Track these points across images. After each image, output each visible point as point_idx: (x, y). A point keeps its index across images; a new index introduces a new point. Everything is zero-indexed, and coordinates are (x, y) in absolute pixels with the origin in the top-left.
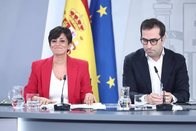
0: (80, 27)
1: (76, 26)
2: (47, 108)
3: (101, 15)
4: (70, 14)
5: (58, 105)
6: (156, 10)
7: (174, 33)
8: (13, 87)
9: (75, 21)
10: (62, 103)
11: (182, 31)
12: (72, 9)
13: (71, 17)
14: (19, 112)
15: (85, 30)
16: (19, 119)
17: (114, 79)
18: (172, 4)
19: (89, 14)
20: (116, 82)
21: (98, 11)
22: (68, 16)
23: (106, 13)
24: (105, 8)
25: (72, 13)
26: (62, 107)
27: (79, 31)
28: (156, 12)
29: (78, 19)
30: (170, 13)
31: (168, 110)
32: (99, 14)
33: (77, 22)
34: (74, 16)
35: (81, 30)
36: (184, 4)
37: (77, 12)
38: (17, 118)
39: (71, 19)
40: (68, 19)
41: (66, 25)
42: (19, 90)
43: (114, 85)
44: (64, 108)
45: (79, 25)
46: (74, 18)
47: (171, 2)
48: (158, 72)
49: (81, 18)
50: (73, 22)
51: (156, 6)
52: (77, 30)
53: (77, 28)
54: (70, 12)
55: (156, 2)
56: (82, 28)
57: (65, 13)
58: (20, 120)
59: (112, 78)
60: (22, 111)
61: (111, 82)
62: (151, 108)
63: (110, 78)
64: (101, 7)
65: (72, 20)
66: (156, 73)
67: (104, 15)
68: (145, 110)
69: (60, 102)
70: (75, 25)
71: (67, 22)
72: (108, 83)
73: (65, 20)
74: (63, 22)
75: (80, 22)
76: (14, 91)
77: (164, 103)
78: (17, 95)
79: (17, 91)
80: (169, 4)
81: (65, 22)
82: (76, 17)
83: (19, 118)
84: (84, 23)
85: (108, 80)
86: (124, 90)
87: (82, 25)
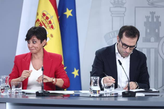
0: (50, 26)
1: (48, 25)
3: (68, 16)
4: (42, 16)
5: (40, 92)
6: (112, 12)
8: (1, 76)
9: (46, 21)
10: (43, 90)
12: (43, 11)
13: (43, 18)
14: (6, 97)
15: (55, 29)
16: (7, 104)
17: (78, 70)
18: (125, 8)
19: (58, 15)
21: (65, 13)
23: (71, 15)
24: (71, 11)
25: (44, 15)
27: (50, 30)
28: (112, 14)
29: (49, 20)
30: (124, 15)
31: (132, 97)
32: (66, 15)
33: (48, 22)
34: (45, 17)
35: (51, 28)
36: (136, 7)
38: (6, 103)
39: (42, 20)
40: (40, 20)
41: (38, 24)
42: (6, 79)
43: (78, 75)
45: (49, 25)
46: (45, 19)
47: (125, 6)
48: (121, 64)
49: (51, 18)
50: (44, 22)
51: (112, 9)
52: (48, 29)
53: (48, 27)
54: (42, 14)
55: (111, 6)
56: (52, 27)
57: (38, 14)
59: (77, 69)
60: (8, 97)
61: (75, 73)
63: (75, 69)
64: (67, 10)
65: (44, 20)
66: (120, 65)
67: (70, 16)
68: (113, 96)
70: (46, 25)
71: (39, 22)
72: (73, 73)
73: (38, 20)
74: (36, 22)
75: (50, 22)
76: (1, 80)
77: (129, 90)
78: (4, 83)
79: (4, 80)
80: (123, 7)
81: (38, 22)
82: (47, 18)
84: (53, 23)
85: (74, 71)
86: (94, 79)
87: (52, 24)
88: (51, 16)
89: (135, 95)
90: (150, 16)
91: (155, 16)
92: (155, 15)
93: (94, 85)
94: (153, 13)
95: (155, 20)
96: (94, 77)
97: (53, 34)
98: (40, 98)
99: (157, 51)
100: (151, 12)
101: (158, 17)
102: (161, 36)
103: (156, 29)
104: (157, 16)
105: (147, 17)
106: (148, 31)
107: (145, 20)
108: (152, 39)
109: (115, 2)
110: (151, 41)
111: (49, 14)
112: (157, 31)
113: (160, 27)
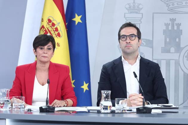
0: (57, 34)
1: (54, 33)
2: (32, 110)
3: (76, 23)
4: (48, 22)
5: (43, 107)
7: (144, 41)
9: (52, 28)
10: (47, 105)
11: (151, 39)
12: (49, 17)
13: (49, 24)
14: (6, 113)
15: (62, 37)
17: (88, 84)
18: (142, 14)
19: (65, 22)
20: (89, 87)
21: (74, 19)
22: (45, 24)
23: (81, 21)
24: (81, 16)
26: (48, 109)
29: (55, 27)
30: (140, 22)
31: (148, 113)
32: (75, 22)
33: (54, 29)
35: (58, 36)
36: (153, 13)
37: (54, 20)
38: (5, 119)
39: (48, 26)
40: (45, 26)
41: (43, 32)
42: (6, 93)
43: (88, 89)
44: (49, 110)
45: (56, 32)
46: (51, 25)
47: (141, 12)
48: (137, 77)
49: (58, 25)
50: (50, 29)
51: (127, 15)
53: (54, 35)
54: (48, 20)
55: (127, 11)
56: (59, 35)
57: (42, 20)
58: (8, 120)
60: (9, 113)
61: (85, 87)
62: (131, 110)
63: (85, 83)
64: (76, 15)
65: (50, 27)
67: (79, 23)
68: (126, 113)
69: (45, 105)
70: (52, 32)
71: (44, 29)
73: (43, 27)
74: (41, 29)
75: (57, 29)
76: (1, 94)
77: (144, 106)
78: (4, 97)
79: (4, 93)
81: (42, 29)
82: (53, 25)
83: (7, 119)
84: (60, 30)
85: (83, 85)
86: (105, 94)
87: (58, 32)
88: (58, 22)
89: (151, 112)
90: (170, 24)
91: (176, 24)
92: (175, 22)
93: (105, 100)
94: (173, 20)
95: (175, 28)
96: (105, 91)
97: (59, 42)
98: (44, 114)
99: (177, 63)
100: (171, 18)
101: (179, 25)
102: (182, 46)
103: (176, 38)
104: (178, 23)
105: (167, 25)
106: (168, 40)
107: (164, 28)
108: (172, 50)
109: (130, 7)
110: (171, 52)
111: (55, 20)
112: (177, 40)
113: (181, 36)
